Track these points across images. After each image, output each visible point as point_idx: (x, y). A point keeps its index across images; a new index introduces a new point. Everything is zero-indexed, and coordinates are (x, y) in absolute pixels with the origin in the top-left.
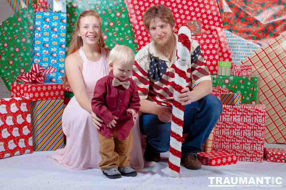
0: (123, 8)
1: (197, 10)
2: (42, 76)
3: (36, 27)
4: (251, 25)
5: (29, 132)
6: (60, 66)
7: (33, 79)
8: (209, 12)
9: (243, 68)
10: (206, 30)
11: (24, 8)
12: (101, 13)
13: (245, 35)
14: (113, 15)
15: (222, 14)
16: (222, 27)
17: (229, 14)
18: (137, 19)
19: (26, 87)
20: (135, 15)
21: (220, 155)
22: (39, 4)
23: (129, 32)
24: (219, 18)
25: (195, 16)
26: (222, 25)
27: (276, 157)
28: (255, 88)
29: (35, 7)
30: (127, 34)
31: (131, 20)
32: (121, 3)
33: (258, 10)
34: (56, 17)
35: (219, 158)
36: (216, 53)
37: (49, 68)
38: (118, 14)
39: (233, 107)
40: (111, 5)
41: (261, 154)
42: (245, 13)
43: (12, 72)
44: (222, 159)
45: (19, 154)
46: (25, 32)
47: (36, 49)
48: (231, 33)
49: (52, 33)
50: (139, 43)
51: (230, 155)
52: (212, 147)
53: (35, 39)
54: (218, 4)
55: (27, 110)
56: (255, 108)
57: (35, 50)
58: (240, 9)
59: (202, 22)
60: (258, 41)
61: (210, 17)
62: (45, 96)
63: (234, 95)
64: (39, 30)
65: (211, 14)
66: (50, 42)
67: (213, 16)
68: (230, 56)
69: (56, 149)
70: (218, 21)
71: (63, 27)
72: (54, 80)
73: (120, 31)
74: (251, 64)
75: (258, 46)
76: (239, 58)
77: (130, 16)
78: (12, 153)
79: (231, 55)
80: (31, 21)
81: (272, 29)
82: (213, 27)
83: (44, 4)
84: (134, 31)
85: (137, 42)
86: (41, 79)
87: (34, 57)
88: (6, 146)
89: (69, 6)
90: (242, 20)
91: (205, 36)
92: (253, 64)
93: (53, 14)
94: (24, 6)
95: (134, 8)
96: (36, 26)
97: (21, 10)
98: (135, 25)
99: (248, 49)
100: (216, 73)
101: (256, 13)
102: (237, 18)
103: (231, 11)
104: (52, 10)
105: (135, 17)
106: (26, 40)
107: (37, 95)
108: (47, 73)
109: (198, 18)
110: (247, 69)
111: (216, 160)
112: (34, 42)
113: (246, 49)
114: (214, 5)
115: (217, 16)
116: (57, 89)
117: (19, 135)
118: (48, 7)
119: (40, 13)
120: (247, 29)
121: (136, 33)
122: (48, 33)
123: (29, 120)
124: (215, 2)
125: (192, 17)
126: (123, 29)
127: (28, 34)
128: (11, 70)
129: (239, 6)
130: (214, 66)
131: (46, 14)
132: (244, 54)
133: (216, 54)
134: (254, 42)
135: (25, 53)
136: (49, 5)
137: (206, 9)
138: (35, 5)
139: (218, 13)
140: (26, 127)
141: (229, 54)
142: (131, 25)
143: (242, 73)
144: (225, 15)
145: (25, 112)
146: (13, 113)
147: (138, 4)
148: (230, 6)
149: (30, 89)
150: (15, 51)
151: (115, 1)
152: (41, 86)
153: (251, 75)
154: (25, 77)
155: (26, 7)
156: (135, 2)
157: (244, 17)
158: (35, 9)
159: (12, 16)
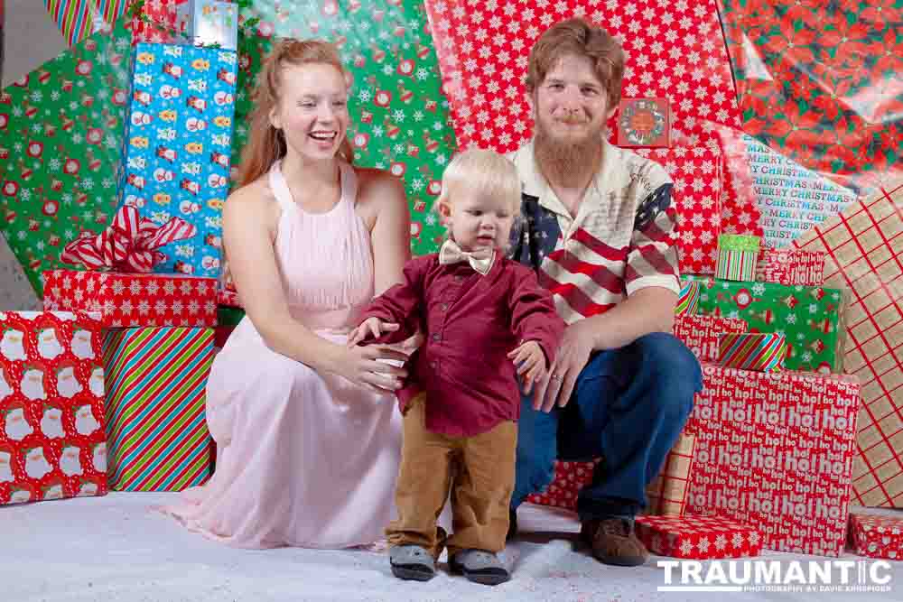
0: (422, 49)
1: (661, 65)
2: (146, 249)
3: (135, 93)
4: (830, 123)
5: (98, 426)
6: (210, 223)
7: (119, 258)
8: (698, 75)
9: (797, 260)
10: (687, 132)
11: (101, 31)
12: (352, 62)
13: (810, 154)
14: (388, 70)
15: (741, 85)
16: (738, 128)
17: (762, 84)
18: (465, 85)
19: (91, 279)
20: (460, 73)
21: (710, 526)
22: (150, 18)
23: (438, 126)
24: (730, 95)
25: (654, 85)
26: (737, 120)
27: (886, 541)
28: (831, 324)
29: (136, 27)
30: (433, 134)
31: (446, 88)
32: (415, 32)
33: (856, 78)
34: (202, 64)
35: (703, 535)
36: (714, 206)
38: (406, 68)
39: (756, 377)
40: (383, 35)
41: (839, 531)
42: (812, 83)
43: (53, 238)
44: (712, 538)
45: (61, 496)
46: (99, 109)
47: (132, 163)
48: (764, 147)
49: (187, 113)
51: (739, 528)
52: (683, 503)
53: (132, 130)
54: (727, 51)
55: (92, 356)
56: (828, 382)
57: (128, 165)
58: (798, 71)
59: (676, 108)
60: (849, 178)
61: (701, 93)
62: (152, 313)
63: (763, 337)
64: (144, 100)
65: (705, 82)
66: (179, 143)
67: (712, 90)
68: (758, 222)
69: (183, 488)
70: (726, 105)
71: (225, 98)
72: (187, 268)
73: (409, 121)
74: (825, 250)
75: (850, 192)
76: (785, 229)
77: (443, 73)
78: (38, 489)
79: (763, 217)
80: (123, 74)
81: (894, 140)
82: (708, 126)
83: (165, 19)
84: (456, 126)
86: (145, 259)
87: (126, 191)
88: (17, 466)
89: (248, 32)
90: (803, 107)
91: (681, 152)
92: (830, 252)
93: (192, 52)
94: (99, 23)
95: (457, 50)
96: (135, 87)
97: (92, 37)
98: (458, 104)
99: (814, 201)
100: (712, 272)
101: (848, 87)
102: (787, 100)
103: (768, 77)
104: (190, 38)
105: (460, 78)
106: (103, 138)
107: (127, 308)
108: (164, 241)
109: (661, 93)
110: (810, 264)
111: (695, 540)
112: (127, 141)
113: (811, 202)
114: (716, 53)
115: (723, 88)
116: (194, 295)
117: (62, 435)
118: (178, 28)
119: (149, 46)
120: (814, 136)
121: (459, 131)
122: (175, 113)
123: (97, 387)
124: (719, 43)
125: (643, 88)
126: (418, 116)
127: (110, 118)
128: (50, 231)
129: (795, 63)
130: (707, 248)
131: (172, 51)
132: (804, 217)
133: (714, 209)
134: (837, 181)
135: (97, 178)
136: (183, 23)
137: (689, 66)
138: (136, 21)
139: (725, 79)
140: (87, 409)
141: (756, 216)
142: (445, 104)
143: (793, 274)
144: (747, 88)
145: (87, 361)
146: (44, 361)
147: (471, 38)
148: (765, 60)
149: (104, 287)
150: (66, 171)
151: (399, 23)
152: (140, 279)
153: (822, 283)
154: (92, 250)
155: (107, 28)
156: (463, 30)
157: (810, 97)
158: (136, 34)
159: (61, 55)
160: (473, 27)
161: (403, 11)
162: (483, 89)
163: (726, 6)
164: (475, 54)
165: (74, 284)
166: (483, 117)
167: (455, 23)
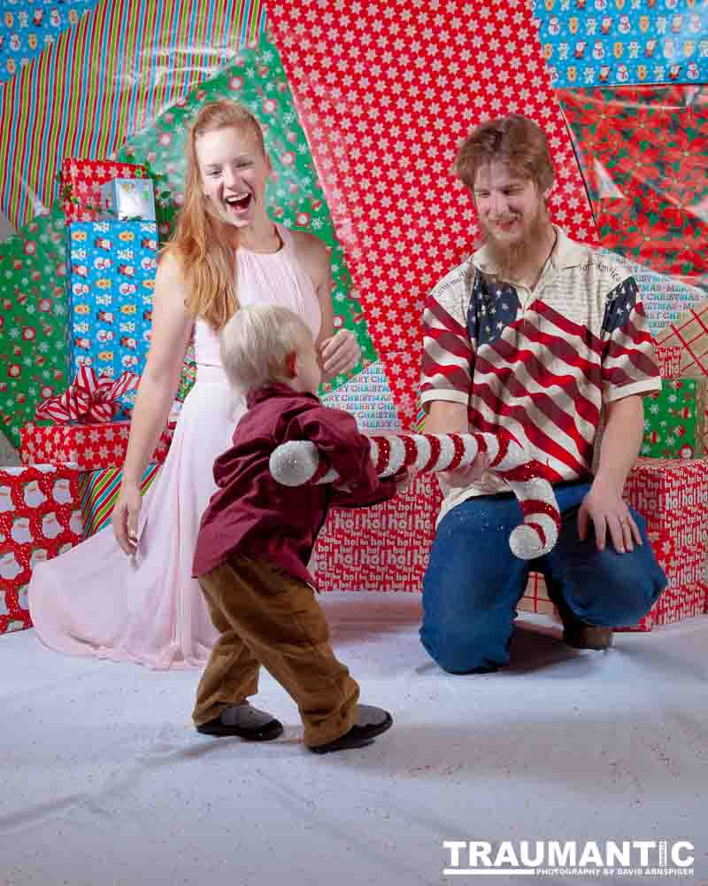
0: (315, 202)
2: (105, 401)
3: (74, 267)
4: (678, 231)
7: (82, 412)
8: (557, 200)
11: (42, 215)
13: (662, 261)
15: (596, 205)
16: (597, 244)
17: (615, 202)
18: (355, 229)
20: (350, 219)
22: (79, 199)
23: (335, 268)
24: (587, 215)
26: (595, 237)
28: (690, 411)
29: (68, 208)
31: (339, 234)
32: (307, 188)
33: (698, 188)
34: (128, 236)
37: (125, 379)
38: (303, 220)
40: (281, 193)
42: (659, 197)
43: (20, 396)
46: (46, 283)
47: (77, 328)
48: (621, 258)
49: (118, 280)
50: (363, 300)
53: (74, 299)
54: (582, 176)
55: (71, 501)
57: (75, 331)
58: (646, 187)
60: (699, 279)
61: (561, 215)
64: (81, 273)
65: (564, 206)
66: (115, 307)
67: (570, 213)
70: (585, 225)
71: (150, 263)
74: (681, 345)
75: (699, 291)
77: (335, 222)
80: (62, 251)
83: (92, 200)
84: (350, 267)
85: (359, 296)
86: (104, 410)
89: (163, 202)
90: (653, 219)
92: (686, 346)
93: (118, 226)
94: (39, 208)
95: (345, 200)
96: (72, 262)
97: (34, 220)
98: (350, 248)
99: (669, 301)
101: (693, 197)
102: (639, 214)
103: (620, 196)
104: (114, 213)
105: (351, 224)
106: (52, 307)
107: (89, 454)
108: (119, 392)
112: (71, 310)
113: (666, 303)
114: (572, 179)
115: (580, 209)
118: (104, 207)
119: (81, 225)
120: (666, 244)
121: (353, 271)
122: (109, 281)
124: (574, 170)
127: (56, 289)
128: (17, 390)
129: (643, 180)
131: (101, 228)
132: (661, 316)
134: (687, 282)
135: (51, 342)
136: (107, 201)
138: (68, 204)
139: (582, 202)
142: (339, 248)
144: (602, 207)
145: (66, 505)
146: (31, 510)
147: (356, 187)
148: (616, 180)
149: (68, 439)
150: (24, 338)
151: (292, 181)
152: (99, 428)
153: (680, 375)
154: (58, 407)
155: (46, 211)
156: (349, 182)
157: (659, 209)
158: (68, 214)
159: (9, 240)
160: (358, 178)
161: (294, 171)
162: (370, 232)
163: (577, 136)
164: (361, 202)
165: (44, 438)
166: (373, 256)
167: (341, 176)
